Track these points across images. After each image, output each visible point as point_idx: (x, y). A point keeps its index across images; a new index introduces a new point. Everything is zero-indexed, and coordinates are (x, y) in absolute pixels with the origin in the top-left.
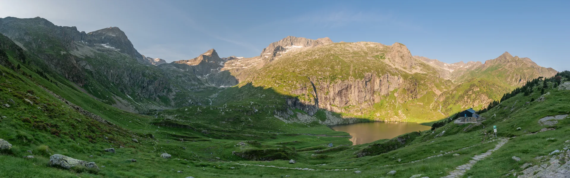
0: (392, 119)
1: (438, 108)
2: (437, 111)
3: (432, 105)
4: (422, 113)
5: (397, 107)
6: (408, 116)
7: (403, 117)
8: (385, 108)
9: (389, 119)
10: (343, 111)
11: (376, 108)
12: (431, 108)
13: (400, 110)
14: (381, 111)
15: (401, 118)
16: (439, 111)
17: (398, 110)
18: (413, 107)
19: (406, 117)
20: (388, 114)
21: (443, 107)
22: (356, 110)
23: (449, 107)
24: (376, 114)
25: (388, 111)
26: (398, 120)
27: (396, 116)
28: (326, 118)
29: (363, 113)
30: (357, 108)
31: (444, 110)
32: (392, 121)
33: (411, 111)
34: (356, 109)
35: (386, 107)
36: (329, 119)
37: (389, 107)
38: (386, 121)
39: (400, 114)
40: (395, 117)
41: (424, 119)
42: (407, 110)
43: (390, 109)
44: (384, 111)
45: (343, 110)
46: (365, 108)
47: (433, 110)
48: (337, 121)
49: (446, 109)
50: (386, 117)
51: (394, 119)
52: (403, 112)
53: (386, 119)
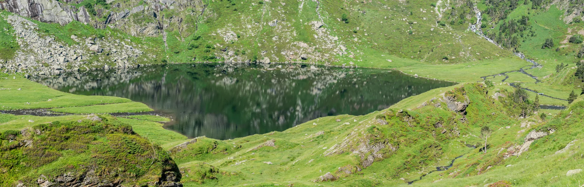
0: (289, 55)
1: (468, 17)
2: (464, 29)
3: (444, 6)
4: (411, 33)
5: (301, 6)
6: (353, 43)
7: (332, 49)
8: (255, 10)
9: (278, 53)
10: (82, 19)
11: (217, 10)
12: (441, 16)
13: (317, 19)
14: (237, 22)
15: (328, 51)
16: (475, 29)
17: (309, 20)
18: (366, 9)
19: (344, 48)
20: (270, 33)
21: (486, 15)
22: (136, 15)
23: (515, 15)
24: (219, 31)
25: (267, 21)
26: (314, 58)
27: (303, 44)
28: (19, 47)
29: (165, 25)
30: (141, 8)
31: (494, 26)
32: (290, 64)
33: (363, 24)
34: (135, 10)
35: (259, 7)
36: (31, 50)
37: (271, 6)
38: (267, 60)
39: (321, 34)
40: (299, 48)
41: (420, 57)
42: (345, 20)
43: (275, 15)
44: (250, 22)
45: (80, 13)
46: (172, 8)
47: (452, 23)
48: (61, 59)
49: (501, 22)
50: (263, 47)
51: (296, 54)
52: (332, 29)
53: (265, 56)
